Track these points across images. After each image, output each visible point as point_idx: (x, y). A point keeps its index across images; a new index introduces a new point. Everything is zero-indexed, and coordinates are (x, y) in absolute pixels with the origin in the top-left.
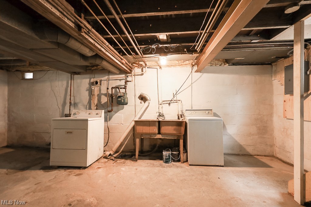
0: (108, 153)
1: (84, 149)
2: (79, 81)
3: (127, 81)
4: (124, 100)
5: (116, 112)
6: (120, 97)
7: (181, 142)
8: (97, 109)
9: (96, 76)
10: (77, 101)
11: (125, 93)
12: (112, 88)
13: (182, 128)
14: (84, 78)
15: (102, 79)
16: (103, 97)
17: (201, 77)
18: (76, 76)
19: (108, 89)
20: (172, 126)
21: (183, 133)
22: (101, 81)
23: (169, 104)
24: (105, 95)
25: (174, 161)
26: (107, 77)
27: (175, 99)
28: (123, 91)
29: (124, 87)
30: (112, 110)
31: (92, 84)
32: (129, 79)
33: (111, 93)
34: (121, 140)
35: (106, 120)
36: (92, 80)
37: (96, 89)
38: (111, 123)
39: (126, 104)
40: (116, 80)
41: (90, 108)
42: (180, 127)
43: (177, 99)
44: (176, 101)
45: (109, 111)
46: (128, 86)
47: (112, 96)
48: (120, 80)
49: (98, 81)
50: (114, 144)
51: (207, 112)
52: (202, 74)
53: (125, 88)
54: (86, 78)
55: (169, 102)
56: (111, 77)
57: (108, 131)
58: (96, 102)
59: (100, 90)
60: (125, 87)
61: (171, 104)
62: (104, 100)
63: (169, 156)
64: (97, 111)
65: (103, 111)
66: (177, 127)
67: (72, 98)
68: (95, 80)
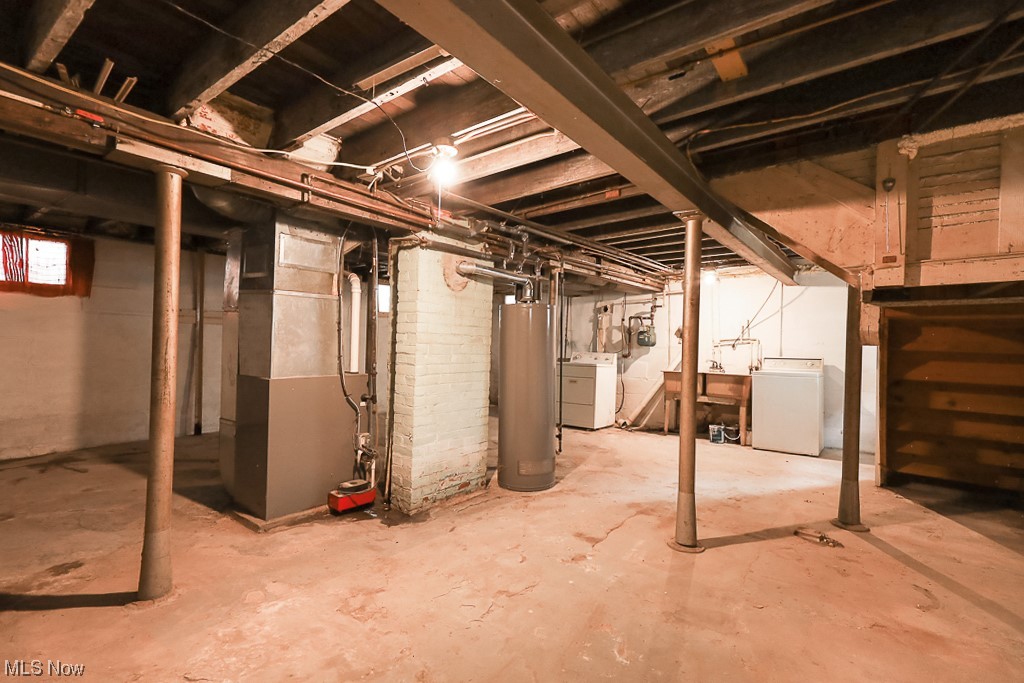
0: (621, 421)
1: (591, 405)
2: (578, 306)
3: (655, 307)
4: (649, 338)
5: (636, 359)
6: (642, 333)
7: (743, 411)
8: (605, 352)
9: (605, 297)
10: (575, 338)
11: (651, 327)
12: (631, 318)
13: (744, 387)
14: (586, 302)
15: (615, 302)
16: (615, 332)
17: (802, 293)
18: (574, 298)
19: (623, 320)
20: (726, 382)
21: (747, 396)
22: (612, 306)
23: (733, 346)
24: (618, 328)
25: (729, 441)
26: (623, 299)
27: (746, 337)
28: (647, 322)
29: (649, 316)
30: (629, 354)
31: (597, 311)
32: (658, 303)
33: (628, 325)
34: (643, 404)
35: (619, 371)
36: (599, 305)
37: (604, 318)
38: (629, 376)
39: (653, 345)
40: (638, 306)
41: (595, 350)
42: (739, 386)
43: (751, 337)
44: (748, 341)
45: (625, 356)
46: (655, 314)
47: (629, 331)
48: (644, 303)
49: (609, 306)
50: (631, 412)
51: (810, 362)
52: (803, 288)
53: (651, 318)
54: (590, 302)
55: (732, 343)
56: (628, 298)
57: (622, 390)
58: (604, 340)
59: (611, 321)
60: (652, 316)
61: (738, 347)
62: (617, 336)
63: (719, 431)
64: (607, 355)
65: (616, 355)
66: (735, 386)
67: (569, 333)
68: (603, 304)
